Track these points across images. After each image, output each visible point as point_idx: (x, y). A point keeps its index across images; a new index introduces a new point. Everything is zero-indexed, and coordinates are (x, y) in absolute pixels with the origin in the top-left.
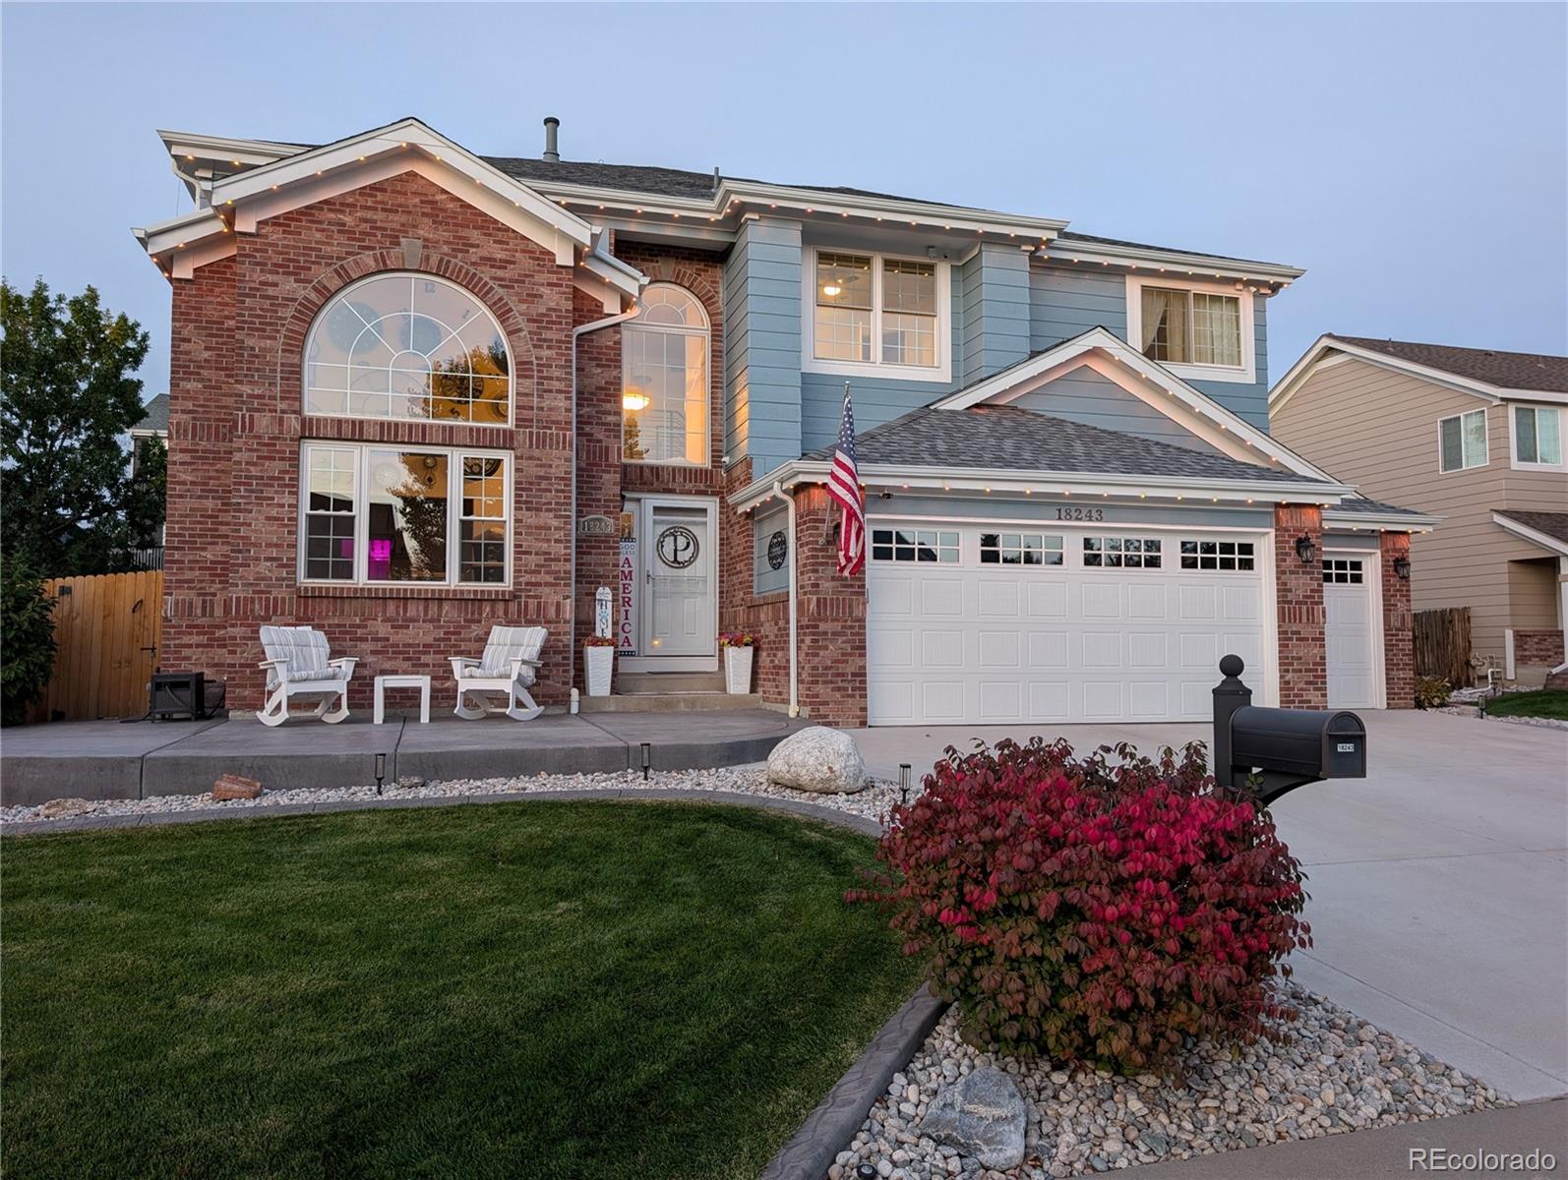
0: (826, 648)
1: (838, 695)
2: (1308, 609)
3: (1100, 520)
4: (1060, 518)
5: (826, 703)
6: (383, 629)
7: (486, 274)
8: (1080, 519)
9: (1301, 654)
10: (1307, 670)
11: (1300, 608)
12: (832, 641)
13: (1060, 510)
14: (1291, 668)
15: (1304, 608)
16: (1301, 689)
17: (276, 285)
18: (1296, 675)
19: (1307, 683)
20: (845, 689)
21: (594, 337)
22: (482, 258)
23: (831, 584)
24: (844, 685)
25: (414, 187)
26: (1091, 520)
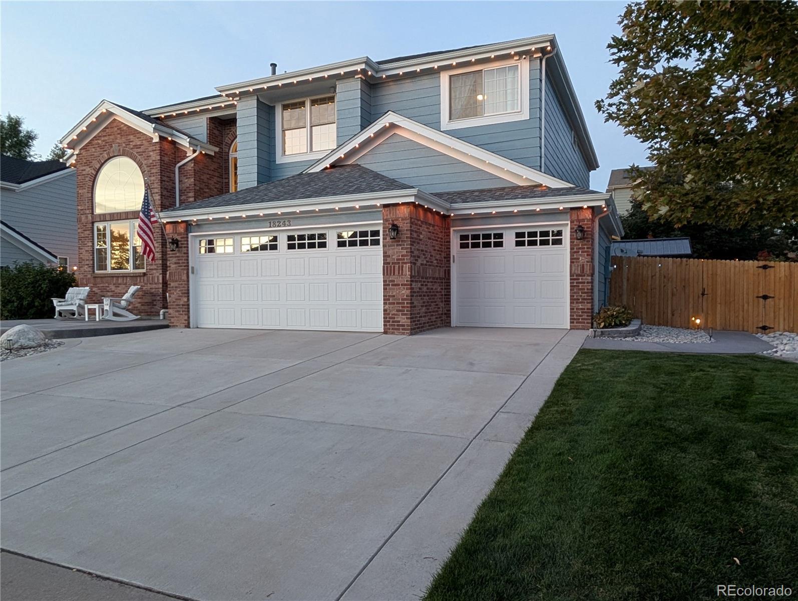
0: (174, 294)
1: (177, 314)
2: (399, 267)
3: (290, 226)
4: (270, 227)
5: (173, 317)
6: (113, 287)
7: (135, 152)
8: (280, 226)
9: (394, 294)
10: (398, 303)
11: (394, 267)
12: (175, 290)
13: (270, 223)
14: (388, 302)
15: (397, 266)
16: (394, 314)
17: (85, 170)
18: (392, 306)
19: (398, 311)
20: (180, 311)
21: (185, 167)
22: (134, 146)
23: (175, 265)
24: (179, 309)
25: (115, 124)
26: (285, 226)
